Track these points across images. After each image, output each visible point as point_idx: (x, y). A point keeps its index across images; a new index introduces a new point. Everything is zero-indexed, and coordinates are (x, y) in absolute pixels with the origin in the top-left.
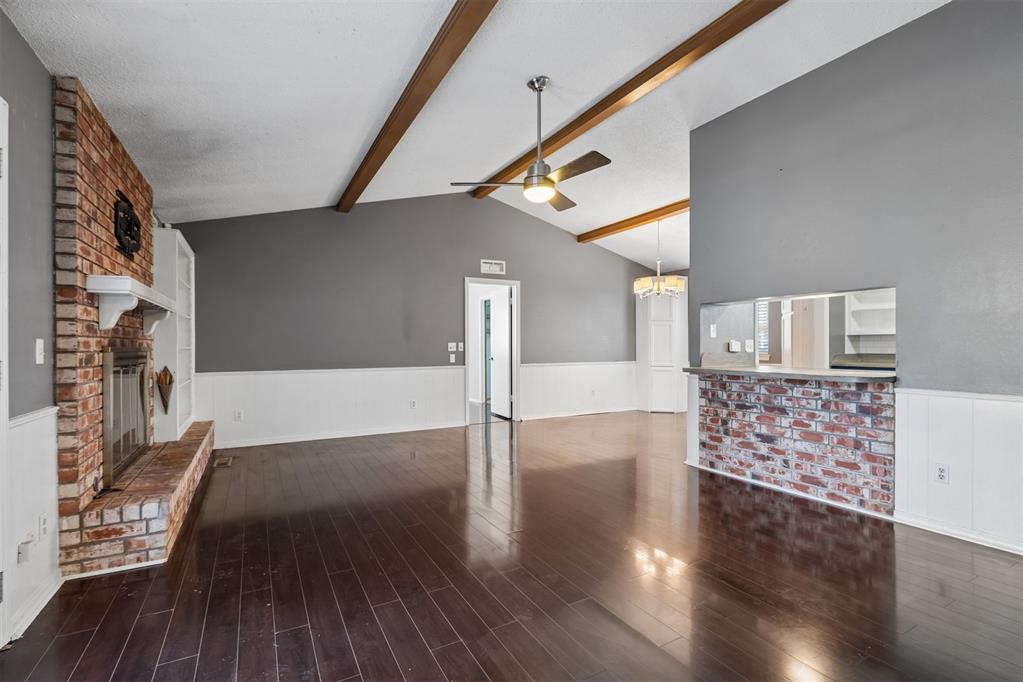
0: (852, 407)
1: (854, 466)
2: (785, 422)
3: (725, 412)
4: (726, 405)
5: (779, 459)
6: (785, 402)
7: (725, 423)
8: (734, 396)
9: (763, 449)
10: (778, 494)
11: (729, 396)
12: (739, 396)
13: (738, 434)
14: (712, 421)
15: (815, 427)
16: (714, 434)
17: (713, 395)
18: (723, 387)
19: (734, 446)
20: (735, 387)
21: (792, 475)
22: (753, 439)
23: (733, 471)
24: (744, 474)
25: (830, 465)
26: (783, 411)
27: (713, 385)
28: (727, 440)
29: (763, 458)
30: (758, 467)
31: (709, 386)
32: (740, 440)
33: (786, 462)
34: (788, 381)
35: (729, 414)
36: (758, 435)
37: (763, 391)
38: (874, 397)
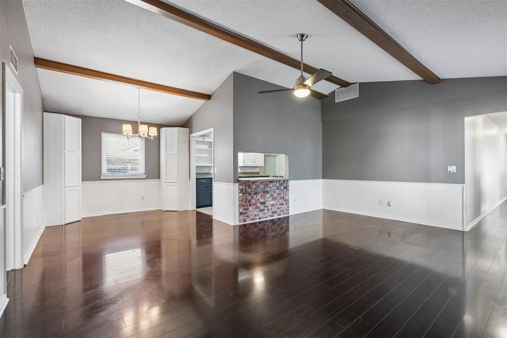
0: (282, 187)
1: (282, 204)
2: (268, 196)
3: (250, 197)
4: (250, 194)
5: (266, 209)
6: (269, 189)
7: (250, 201)
8: (253, 190)
9: (262, 207)
10: (266, 221)
11: (251, 190)
12: (255, 189)
13: (254, 204)
14: (245, 202)
15: (276, 195)
16: (246, 207)
17: (245, 191)
18: (249, 187)
19: (253, 210)
20: (254, 186)
21: (270, 213)
22: (259, 205)
23: (252, 220)
24: (256, 219)
25: (278, 206)
26: (267, 192)
27: (245, 187)
28: (250, 208)
29: (262, 210)
30: (261, 214)
31: (244, 187)
32: (255, 207)
33: (268, 209)
34: (269, 182)
35: (251, 198)
36: (260, 203)
37: (263, 186)
38: (287, 184)
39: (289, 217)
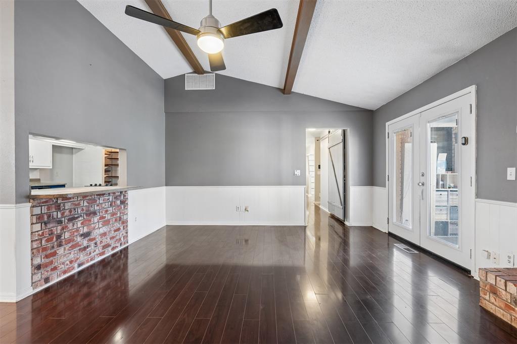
0: (118, 202)
1: (118, 229)
2: (96, 219)
3: (59, 228)
4: (60, 222)
5: (92, 244)
6: (97, 208)
7: (59, 237)
8: (67, 213)
9: (85, 243)
10: (92, 266)
11: (63, 214)
12: (70, 211)
13: (68, 241)
14: (47, 241)
15: (108, 217)
16: (49, 252)
17: (49, 216)
18: (58, 208)
19: (67, 252)
20: (68, 206)
21: (99, 249)
22: (79, 239)
23: (65, 272)
24: (73, 268)
25: (113, 234)
26: (95, 213)
27: (48, 209)
28: (61, 251)
29: (85, 248)
30: (82, 257)
31: (44, 210)
32: (70, 245)
33: (96, 244)
34: (97, 195)
35: (63, 229)
36: (82, 235)
37: (86, 204)
38: (124, 196)
39: (127, 247)
